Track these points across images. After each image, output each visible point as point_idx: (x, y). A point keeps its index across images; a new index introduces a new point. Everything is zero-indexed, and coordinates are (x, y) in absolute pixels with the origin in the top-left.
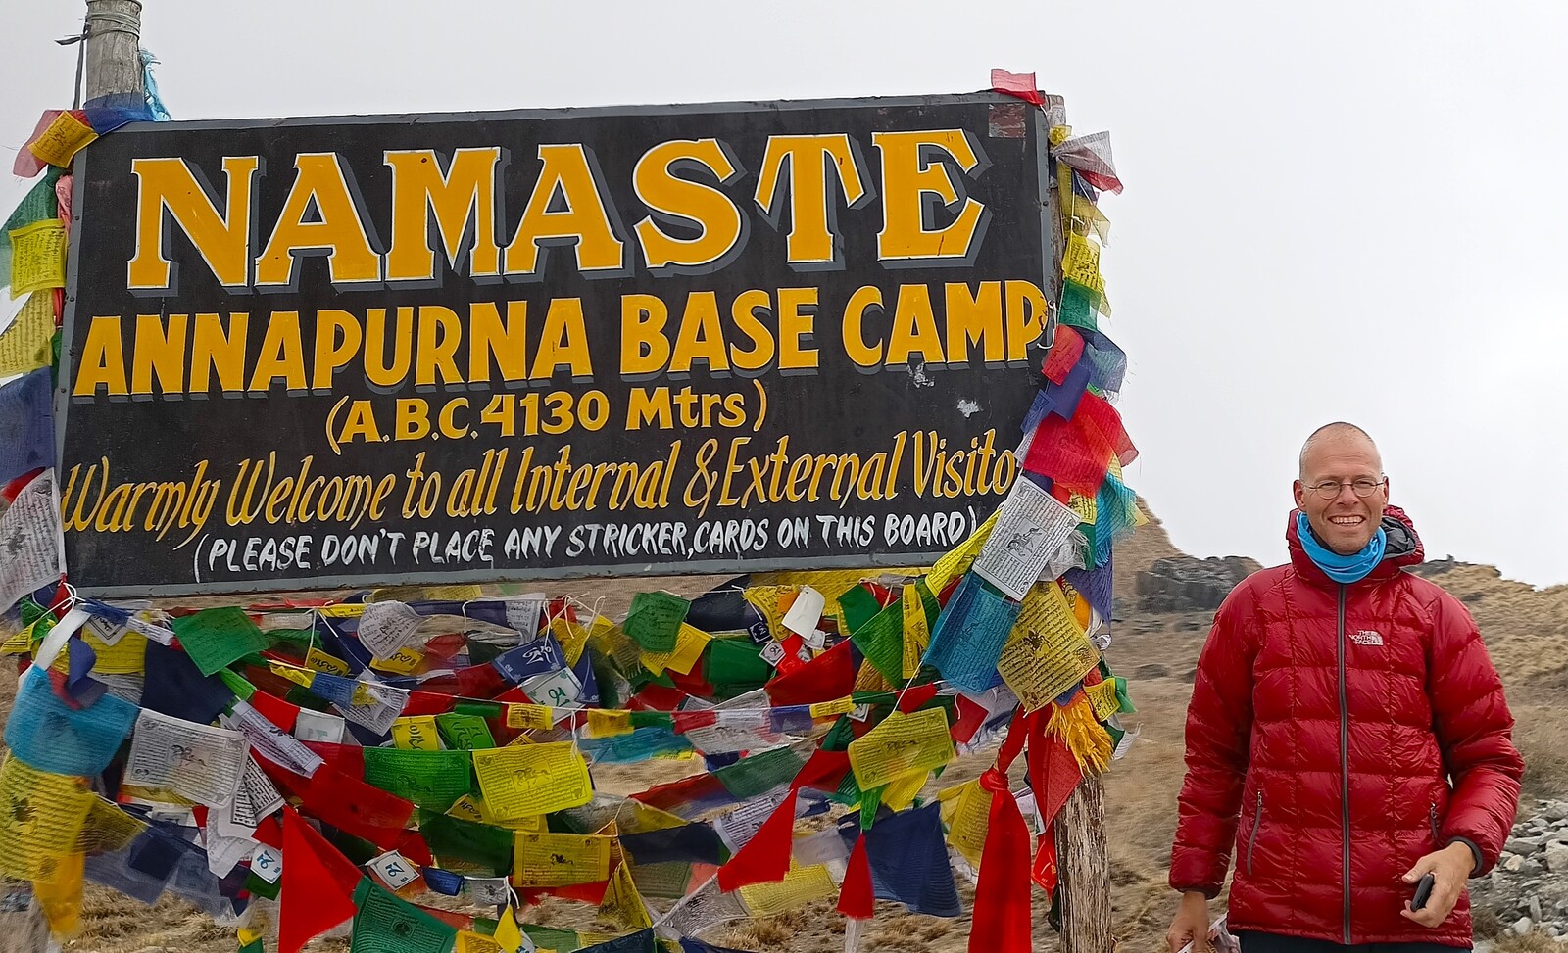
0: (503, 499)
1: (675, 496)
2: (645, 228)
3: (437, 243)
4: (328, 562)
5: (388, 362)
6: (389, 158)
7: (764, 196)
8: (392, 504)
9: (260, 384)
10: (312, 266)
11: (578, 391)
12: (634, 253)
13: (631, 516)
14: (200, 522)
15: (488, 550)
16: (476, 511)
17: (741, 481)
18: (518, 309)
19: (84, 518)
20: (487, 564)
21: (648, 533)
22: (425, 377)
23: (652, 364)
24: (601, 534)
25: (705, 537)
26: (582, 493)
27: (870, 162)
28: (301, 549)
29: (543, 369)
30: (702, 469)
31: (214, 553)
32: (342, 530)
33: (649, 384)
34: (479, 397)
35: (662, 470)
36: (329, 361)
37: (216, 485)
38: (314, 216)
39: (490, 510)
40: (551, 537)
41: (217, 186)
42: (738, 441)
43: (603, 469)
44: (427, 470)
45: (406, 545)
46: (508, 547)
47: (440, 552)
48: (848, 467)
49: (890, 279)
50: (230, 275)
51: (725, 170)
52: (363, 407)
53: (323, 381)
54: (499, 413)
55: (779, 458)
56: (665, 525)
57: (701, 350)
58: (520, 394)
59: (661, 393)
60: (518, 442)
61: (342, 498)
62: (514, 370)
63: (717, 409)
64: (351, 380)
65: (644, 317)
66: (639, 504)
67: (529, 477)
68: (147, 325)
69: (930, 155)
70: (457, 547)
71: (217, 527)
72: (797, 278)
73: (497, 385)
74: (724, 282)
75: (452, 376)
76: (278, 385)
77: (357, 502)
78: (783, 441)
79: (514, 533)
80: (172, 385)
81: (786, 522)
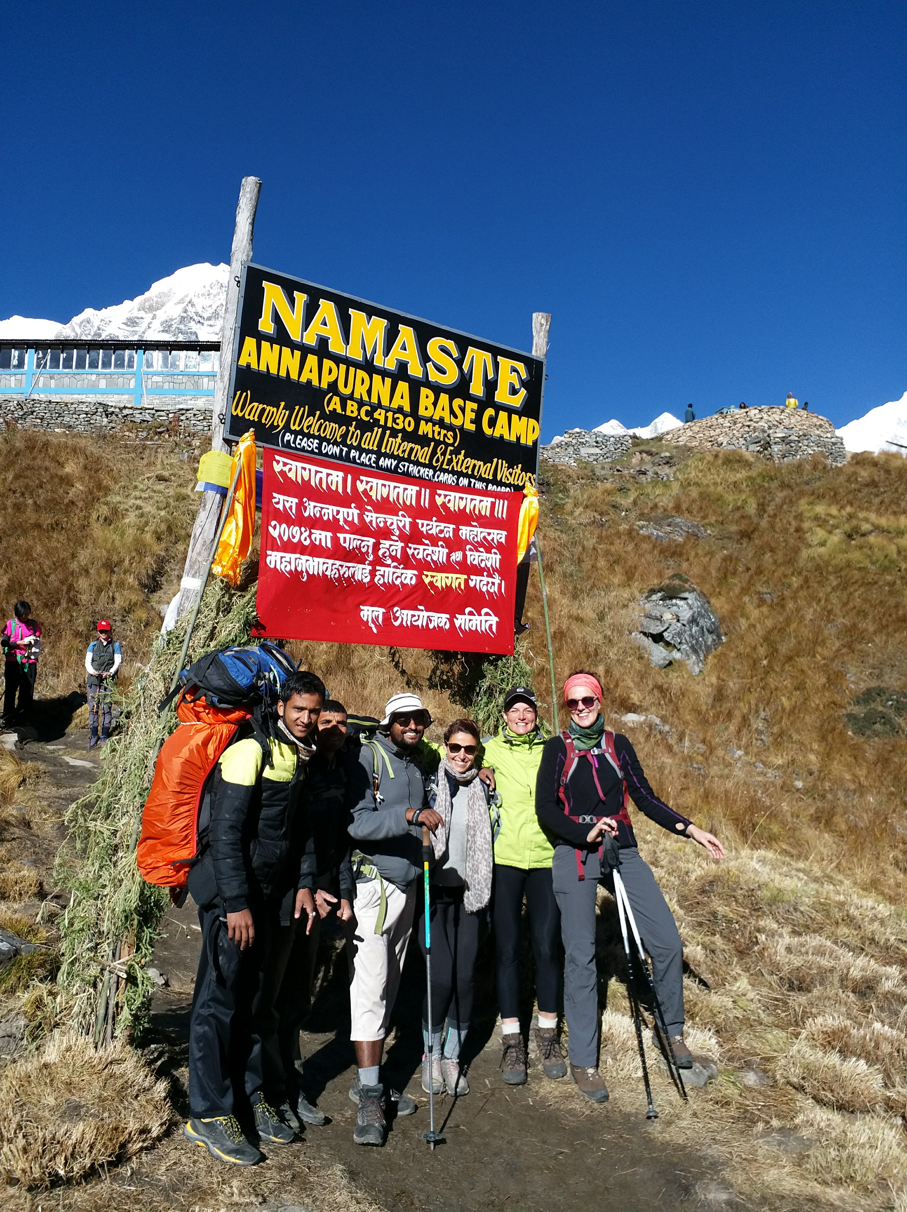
0: (380, 445)
1: (431, 460)
2: (430, 366)
3: (364, 348)
4: (324, 452)
5: (346, 386)
6: (352, 312)
7: (466, 367)
8: (344, 436)
10: (323, 342)
11: (405, 416)
12: (426, 373)
13: (417, 463)
14: (281, 425)
15: (374, 462)
16: (371, 448)
17: (450, 461)
18: (388, 381)
19: (241, 411)
20: (373, 467)
21: (422, 470)
22: (357, 395)
23: (427, 414)
24: (408, 467)
25: (438, 477)
26: (404, 451)
28: (315, 445)
29: (395, 405)
30: (439, 454)
31: (286, 438)
32: (329, 442)
33: (428, 420)
34: (375, 408)
35: (427, 450)
36: (326, 379)
37: (287, 412)
38: (324, 323)
39: (375, 449)
40: (394, 463)
41: (292, 301)
42: (450, 448)
43: (410, 445)
44: (356, 428)
45: (348, 453)
46: (380, 463)
47: (359, 458)
48: (480, 465)
50: (295, 335)
51: (455, 354)
52: (336, 399)
53: (324, 385)
54: (380, 415)
55: (461, 457)
56: (427, 469)
57: (443, 414)
58: (387, 411)
59: (430, 424)
60: (385, 428)
61: (328, 431)
62: (385, 402)
63: (445, 435)
64: (333, 387)
65: (427, 397)
66: (420, 460)
67: (388, 441)
68: (265, 345)
69: (514, 370)
70: (364, 459)
71: (287, 428)
72: (473, 399)
73: (379, 405)
74: (451, 393)
75: (365, 398)
76: (309, 382)
77: (333, 433)
78: (463, 452)
79: (382, 459)
80: (273, 371)
81: (461, 478)
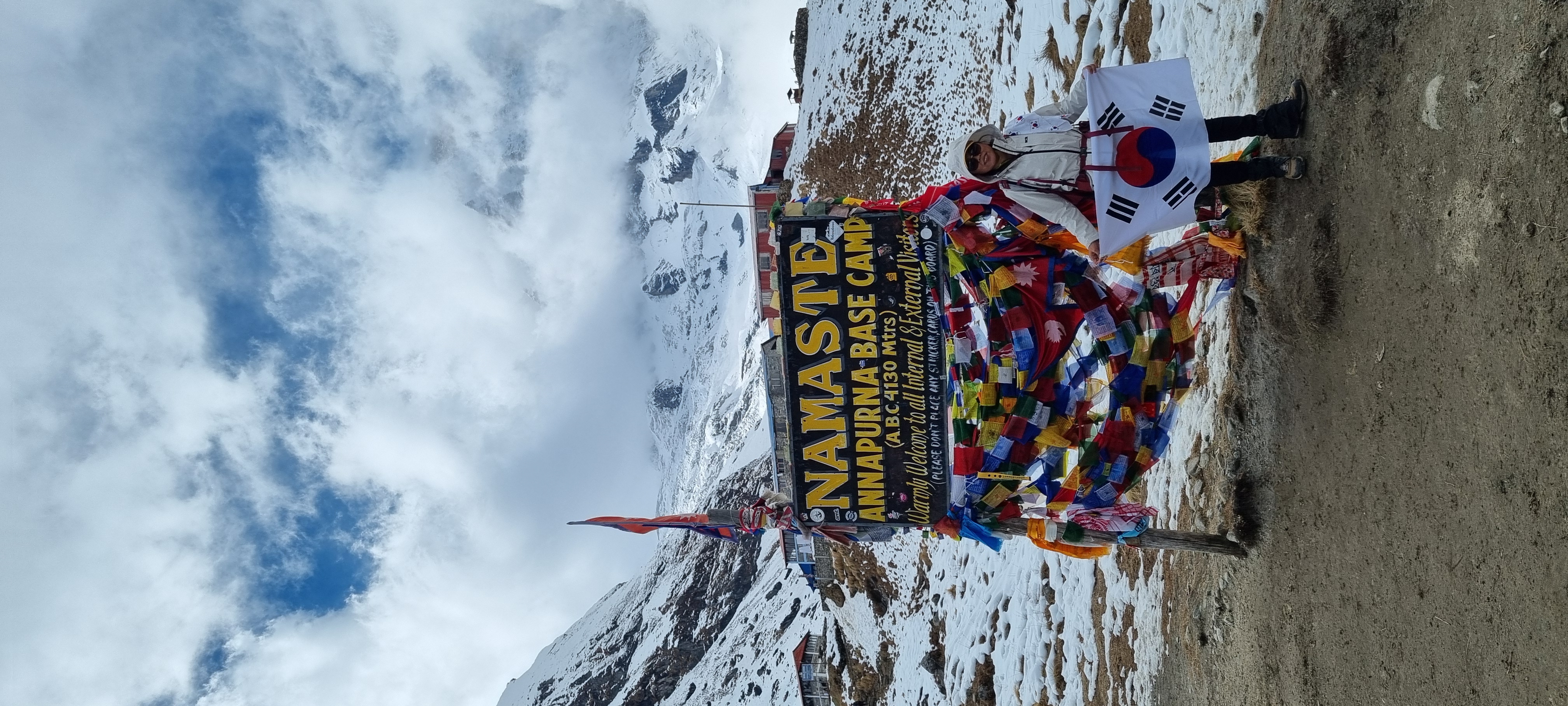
0: (919, 393)
1: (918, 339)
2: (828, 350)
3: (833, 416)
5: (874, 430)
6: (804, 431)
7: (815, 313)
8: (921, 427)
9: (881, 468)
10: (841, 453)
11: (883, 371)
12: (835, 355)
13: (925, 353)
14: (927, 483)
15: (937, 398)
16: (924, 401)
17: (914, 318)
18: (855, 390)
19: (925, 516)
20: (942, 398)
21: (932, 348)
22: (878, 419)
23: (874, 348)
25: (933, 330)
26: (918, 369)
27: (801, 278)
29: (876, 382)
30: (910, 331)
32: (929, 442)
33: (881, 349)
34: (885, 401)
35: (910, 344)
36: (873, 447)
37: (914, 479)
38: (824, 454)
41: (815, 484)
42: (900, 320)
43: (910, 363)
44: (910, 417)
45: (934, 422)
47: (936, 411)
48: (909, 284)
49: (844, 270)
50: (844, 478)
51: (806, 326)
52: (889, 437)
53: (880, 449)
54: (891, 395)
55: (906, 306)
56: (929, 343)
57: (869, 332)
58: (885, 389)
59: (883, 344)
60: (900, 389)
61: (919, 442)
62: (877, 391)
63: (889, 326)
64: (879, 441)
65: (858, 351)
66: (922, 351)
67: (912, 385)
68: (861, 502)
69: (799, 257)
71: (928, 478)
72: (844, 301)
73: (881, 396)
74: (845, 325)
75: (878, 410)
76: (881, 462)
77: (920, 437)
80: (882, 494)
